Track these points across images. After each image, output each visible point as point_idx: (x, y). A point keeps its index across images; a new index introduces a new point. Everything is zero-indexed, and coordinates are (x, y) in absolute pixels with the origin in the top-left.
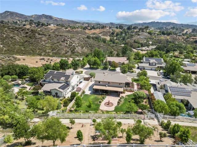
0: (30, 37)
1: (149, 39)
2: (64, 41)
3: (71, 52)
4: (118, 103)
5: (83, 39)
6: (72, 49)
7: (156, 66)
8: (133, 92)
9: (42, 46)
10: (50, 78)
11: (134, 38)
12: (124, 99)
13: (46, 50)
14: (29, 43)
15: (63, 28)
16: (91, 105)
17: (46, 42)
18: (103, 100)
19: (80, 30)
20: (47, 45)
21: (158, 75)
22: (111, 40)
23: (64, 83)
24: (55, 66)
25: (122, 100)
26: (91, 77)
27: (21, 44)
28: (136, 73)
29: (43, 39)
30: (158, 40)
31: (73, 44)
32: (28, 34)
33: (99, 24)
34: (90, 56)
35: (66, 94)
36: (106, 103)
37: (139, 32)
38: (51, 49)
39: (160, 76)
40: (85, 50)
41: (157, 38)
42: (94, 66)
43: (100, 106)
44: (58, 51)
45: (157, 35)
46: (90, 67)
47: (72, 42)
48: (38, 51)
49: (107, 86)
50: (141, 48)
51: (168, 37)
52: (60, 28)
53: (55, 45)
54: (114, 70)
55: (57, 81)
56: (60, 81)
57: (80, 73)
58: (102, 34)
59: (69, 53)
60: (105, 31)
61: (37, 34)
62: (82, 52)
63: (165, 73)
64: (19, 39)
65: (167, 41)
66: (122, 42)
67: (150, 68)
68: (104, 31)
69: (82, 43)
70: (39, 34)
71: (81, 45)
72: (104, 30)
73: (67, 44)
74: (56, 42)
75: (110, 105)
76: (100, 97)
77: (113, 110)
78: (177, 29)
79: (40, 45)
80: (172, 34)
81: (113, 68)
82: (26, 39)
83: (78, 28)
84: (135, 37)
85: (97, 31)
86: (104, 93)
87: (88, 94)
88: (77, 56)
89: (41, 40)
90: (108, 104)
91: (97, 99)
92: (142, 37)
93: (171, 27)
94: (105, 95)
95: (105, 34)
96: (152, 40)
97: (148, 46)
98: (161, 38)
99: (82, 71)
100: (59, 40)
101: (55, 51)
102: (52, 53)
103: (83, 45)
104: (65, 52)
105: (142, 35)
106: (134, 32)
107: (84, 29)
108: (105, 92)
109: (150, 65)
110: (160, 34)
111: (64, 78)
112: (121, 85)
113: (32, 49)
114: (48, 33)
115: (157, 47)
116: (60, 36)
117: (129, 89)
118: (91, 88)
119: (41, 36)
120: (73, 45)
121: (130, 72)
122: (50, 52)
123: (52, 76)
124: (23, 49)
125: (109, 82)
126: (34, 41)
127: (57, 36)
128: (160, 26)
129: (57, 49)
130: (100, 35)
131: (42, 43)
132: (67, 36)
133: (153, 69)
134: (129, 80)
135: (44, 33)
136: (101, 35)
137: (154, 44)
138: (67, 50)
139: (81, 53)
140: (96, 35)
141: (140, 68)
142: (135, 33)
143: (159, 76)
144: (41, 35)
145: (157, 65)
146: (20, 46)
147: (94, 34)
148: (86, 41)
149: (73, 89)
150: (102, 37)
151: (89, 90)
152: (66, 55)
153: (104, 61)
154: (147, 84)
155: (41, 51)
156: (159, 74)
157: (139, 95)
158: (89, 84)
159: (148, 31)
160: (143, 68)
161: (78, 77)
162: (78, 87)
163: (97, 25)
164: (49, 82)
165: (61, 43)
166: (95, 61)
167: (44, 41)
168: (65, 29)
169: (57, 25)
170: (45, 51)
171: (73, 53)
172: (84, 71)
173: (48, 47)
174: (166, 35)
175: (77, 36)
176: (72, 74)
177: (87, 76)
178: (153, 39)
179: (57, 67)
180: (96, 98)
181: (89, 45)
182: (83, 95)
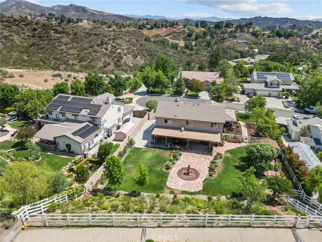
0: (40, 37)
1: (253, 44)
2: (102, 44)
3: (115, 64)
4: (211, 169)
5: (137, 41)
6: (116, 59)
7: (280, 89)
8: (240, 143)
9: (62, 53)
10: (58, 110)
11: (227, 43)
12: (222, 159)
13: (68, 61)
14: (37, 47)
15: (104, 26)
16: (145, 178)
17: (68, 46)
18: (175, 161)
19: (134, 29)
20: (71, 52)
21: (285, 106)
22: (186, 47)
23: (87, 123)
24: (74, 86)
25: (219, 162)
26: (148, 110)
27: (23, 50)
28: (239, 101)
29: (64, 40)
30: (269, 45)
31: (118, 49)
32: (36, 32)
33: (166, 21)
34: (148, 69)
35: (91, 146)
36: (182, 169)
37: (235, 32)
38: (77, 59)
39: (290, 109)
40: (141, 61)
41: (268, 43)
42: (155, 87)
43: (167, 177)
44: (90, 62)
45: (268, 37)
46: (148, 90)
47: (115, 47)
48: (53, 62)
49: (183, 129)
50: (241, 59)
51: (287, 42)
52: (99, 26)
53: (85, 51)
54: (196, 97)
55: (73, 118)
56: (79, 118)
57: (127, 103)
58: (170, 36)
59: (111, 67)
60: (176, 31)
61: (53, 32)
62: (134, 65)
63: (298, 102)
64: (21, 40)
65: (286, 47)
66: (206, 49)
67: (267, 93)
68: (174, 32)
69: (135, 49)
70: (57, 32)
71: (131, 52)
72: (175, 29)
73: (106, 49)
74: (86, 46)
75: (192, 175)
76: (167, 154)
77: (201, 188)
78: (300, 30)
79: (57, 51)
80: (293, 36)
81: (194, 93)
82: (32, 41)
83: (129, 26)
84: (228, 40)
85: (162, 31)
86: (176, 146)
87: (141, 147)
88: (126, 72)
89: (59, 42)
90: (187, 173)
91: (160, 160)
92: (242, 41)
93: (288, 26)
94: (180, 149)
95: (176, 36)
96: (259, 46)
97: (252, 56)
98: (275, 42)
99: (132, 99)
100: (92, 42)
101: (84, 63)
102: (80, 67)
103: (137, 52)
104: (103, 65)
105: (241, 38)
106: (226, 33)
107: (139, 28)
108: (178, 144)
109: (266, 86)
110: (273, 36)
111: (88, 111)
112: (215, 128)
113: (43, 59)
114: (73, 30)
115: (269, 57)
116: (95, 35)
117: (231, 135)
118: (147, 134)
119: (59, 35)
120: (117, 52)
121: (227, 100)
122: (76, 65)
123: (61, 107)
124: (26, 58)
125: (187, 122)
126: (47, 45)
127: (90, 35)
128: (271, 23)
129: (88, 58)
130: (167, 38)
131: (62, 48)
132: (108, 36)
133: (273, 94)
134: (231, 116)
135: (66, 30)
136: (170, 38)
137: (263, 53)
138: (108, 60)
139: (131, 67)
140: (161, 38)
141: (246, 92)
142: (229, 35)
143: (287, 109)
144: (60, 33)
145: (282, 87)
146: (20, 52)
147: (157, 36)
148: (141, 45)
149: (109, 136)
150: (171, 41)
151: (143, 139)
152: (105, 69)
153: (175, 80)
154: (272, 125)
155: (59, 62)
156: (286, 104)
157: (262, 152)
158: (145, 125)
159: (251, 30)
160: (253, 92)
161: (119, 110)
162: (119, 131)
163: (163, 22)
164: (56, 120)
165: (96, 47)
166: (158, 77)
167: (65, 45)
168: (106, 29)
169: (94, 22)
170: (66, 63)
171: (119, 66)
172: (136, 98)
173: (72, 55)
174: (283, 38)
175: (125, 36)
176: (106, 103)
177: (141, 108)
178: (261, 44)
179: (79, 90)
180: (157, 156)
181: (147, 52)
182: (129, 149)
